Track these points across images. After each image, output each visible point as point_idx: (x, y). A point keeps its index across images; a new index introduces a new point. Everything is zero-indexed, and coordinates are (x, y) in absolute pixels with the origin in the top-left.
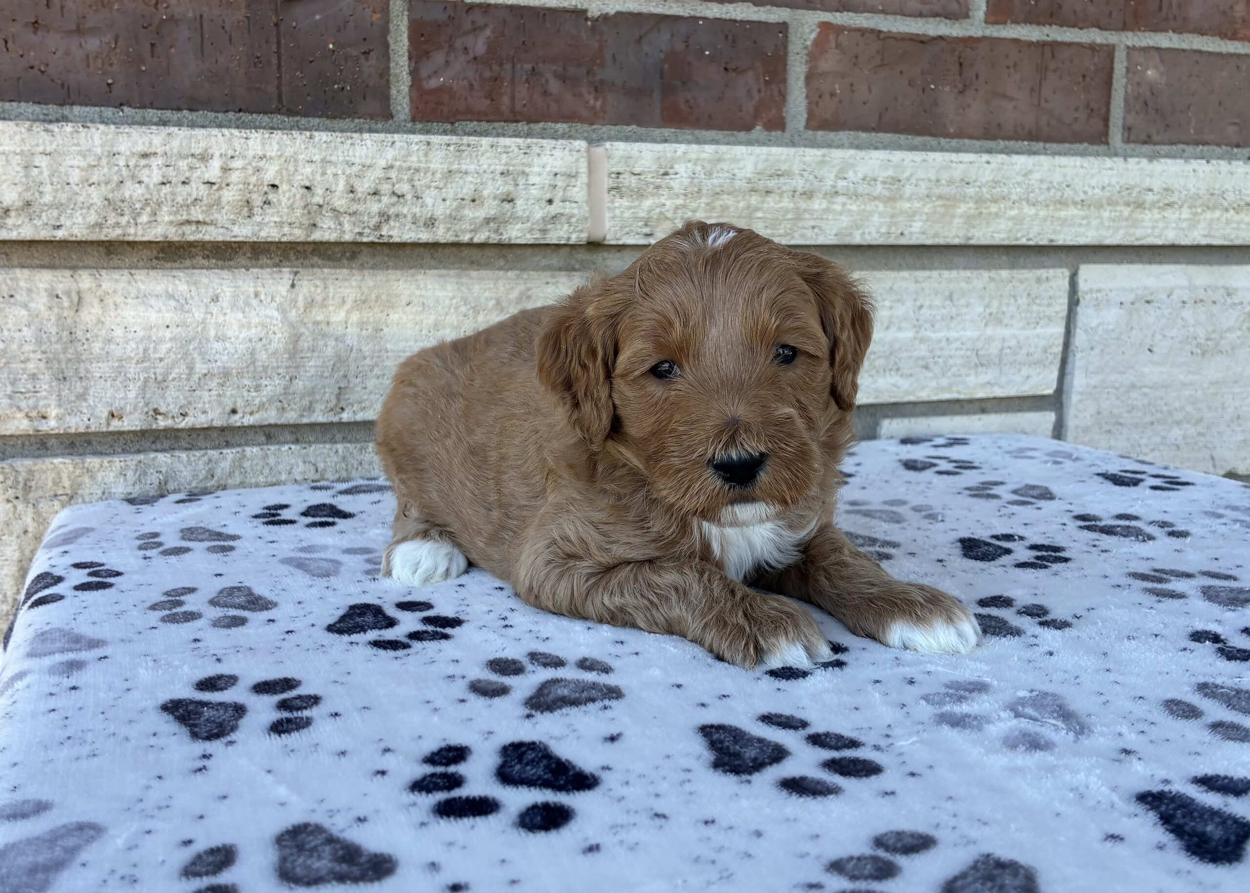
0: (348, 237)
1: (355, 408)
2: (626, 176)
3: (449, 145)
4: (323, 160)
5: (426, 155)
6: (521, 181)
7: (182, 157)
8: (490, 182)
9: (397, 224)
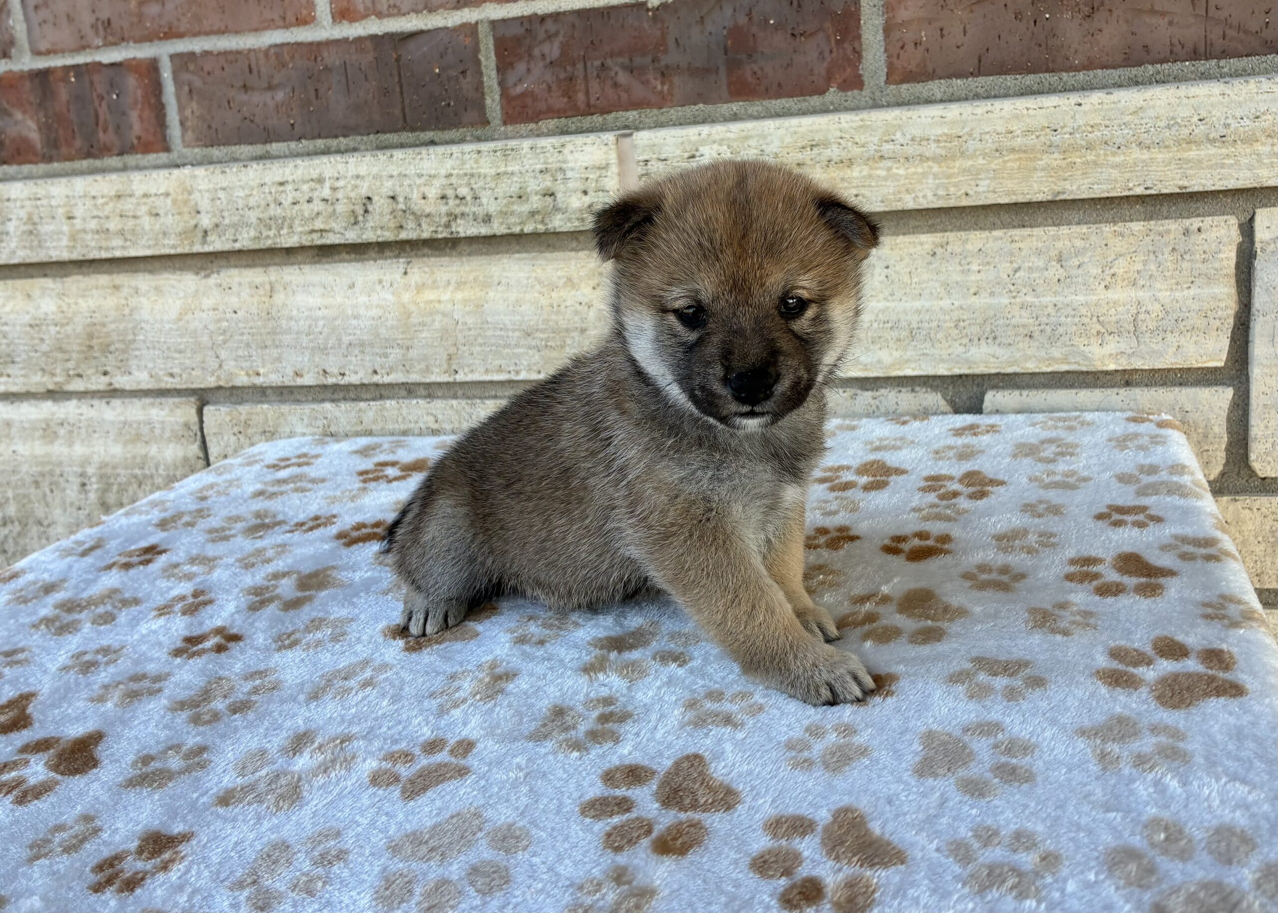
0: (425, 235)
1: (466, 370)
2: (653, 162)
3: (495, 151)
4: (400, 175)
5: (476, 162)
6: (560, 176)
7: (304, 182)
8: (532, 180)
9: (462, 222)
